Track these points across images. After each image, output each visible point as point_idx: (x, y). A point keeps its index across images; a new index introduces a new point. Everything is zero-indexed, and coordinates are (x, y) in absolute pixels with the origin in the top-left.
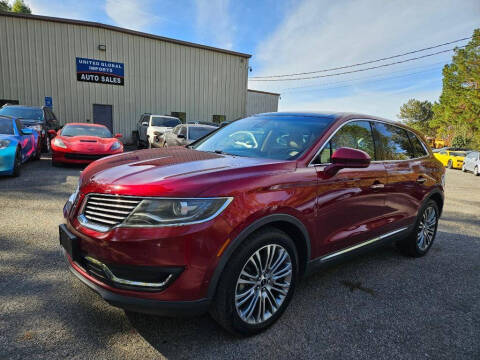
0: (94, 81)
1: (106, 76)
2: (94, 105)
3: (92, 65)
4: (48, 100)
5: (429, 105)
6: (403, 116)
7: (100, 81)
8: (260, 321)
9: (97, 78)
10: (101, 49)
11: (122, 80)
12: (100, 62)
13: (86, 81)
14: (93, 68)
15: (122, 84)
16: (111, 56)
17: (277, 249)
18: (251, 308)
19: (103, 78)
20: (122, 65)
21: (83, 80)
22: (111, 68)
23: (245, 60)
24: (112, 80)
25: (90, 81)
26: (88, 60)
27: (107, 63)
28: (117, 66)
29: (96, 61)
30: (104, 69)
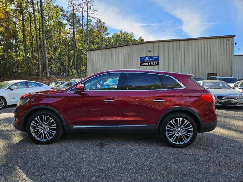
0: (146, 65)
1: (151, 62)
3: (146, 59)
7: (148, 65)
9: (147, 64)
11: (158, 63)
12: (149, 57)
13: (143, 66)
14: (146, 60)
15: (158, 65)
16: (153, 54)
19: (150, 63)
20: (158, 56)
21: (142, 66)
22: (153, 58)
23: (231, 39)
24: (154, 64)
25: (145, 65)
26: (144, 57)
27: (152, 57)
28: (156, 57)
29: (147, 57)
30: (150, 60)
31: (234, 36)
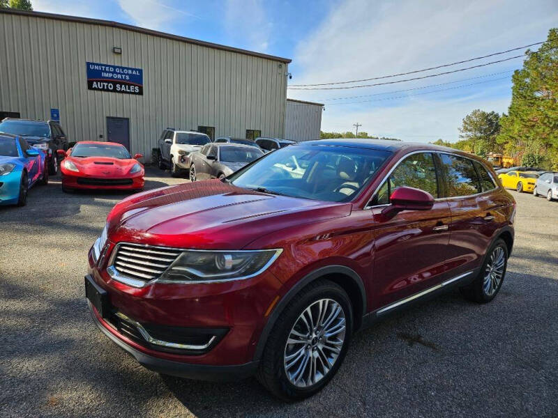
0: (108, 90)
1: (121, 84)
2: (108, 118)
3: (105, 71)
4: (55, 113)
5: (497, 116)
6: (466, 129)
7: (115, 90)
8: (311, 384)
9: (111, 87)
10: (116, 52)
11: (141, 88)
12: (115, 67)
13: (98, 89)
14: (107, 75)
15: (141, 93)
16: (127, 61)
17: (330, 303)
18: (301, 369)
19: (118, 86)
20: (140, 71)
21: (95, 89)
22: (128, 74)
23: (283, 65)
24: (129, 89)
25: (103, 90)
26: (102, 65)
27: (123, 68)
28: (134, 73)
29: (110, 66)
30: (119, 76)
31: (290, 61)
